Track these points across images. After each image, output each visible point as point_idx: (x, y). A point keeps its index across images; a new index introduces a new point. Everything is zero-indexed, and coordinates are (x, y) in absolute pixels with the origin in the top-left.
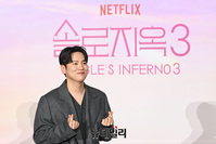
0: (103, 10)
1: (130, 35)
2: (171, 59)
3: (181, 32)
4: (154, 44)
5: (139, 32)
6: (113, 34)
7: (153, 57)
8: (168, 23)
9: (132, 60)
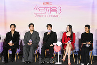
0: (44, 4)
1: (49, 9)
2: (58, 14)
3: (60, 8)
4: (54, 11)
5: (51, 8)
6: (46, 9)
7: (54, 13)
8: (57, 7)
9: (50, 14)
